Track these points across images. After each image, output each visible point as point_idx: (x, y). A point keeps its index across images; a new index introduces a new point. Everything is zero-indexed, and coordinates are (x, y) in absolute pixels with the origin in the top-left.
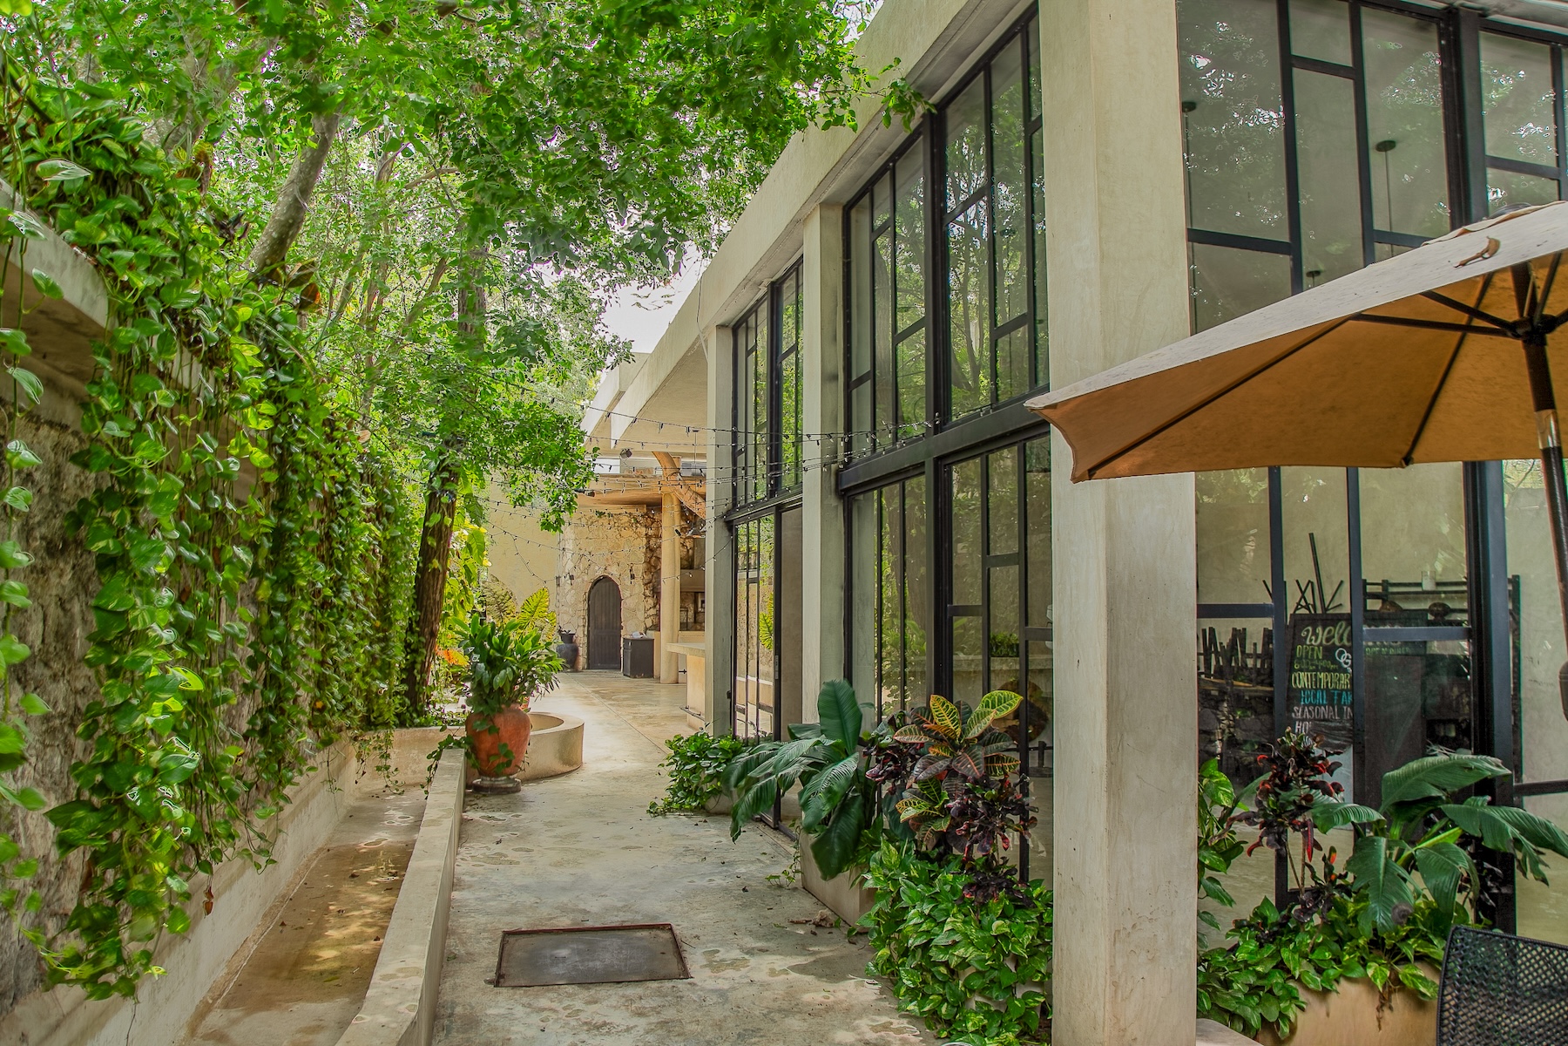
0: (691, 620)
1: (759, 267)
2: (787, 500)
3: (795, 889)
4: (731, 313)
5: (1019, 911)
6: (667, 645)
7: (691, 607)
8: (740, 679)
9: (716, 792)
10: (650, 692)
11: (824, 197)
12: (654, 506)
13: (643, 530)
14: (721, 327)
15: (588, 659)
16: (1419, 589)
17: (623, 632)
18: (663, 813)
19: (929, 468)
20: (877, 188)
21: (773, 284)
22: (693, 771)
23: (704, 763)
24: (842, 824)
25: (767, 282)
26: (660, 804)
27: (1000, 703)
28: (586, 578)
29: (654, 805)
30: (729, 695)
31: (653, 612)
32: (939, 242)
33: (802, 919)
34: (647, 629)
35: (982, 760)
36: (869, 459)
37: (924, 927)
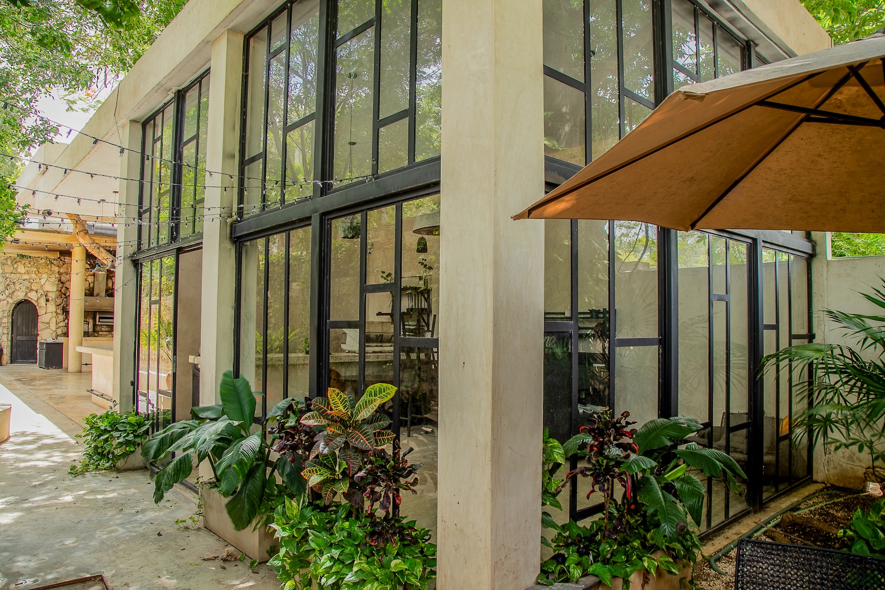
0: (91, 330)
1: (170, 76)
2: (187, 245)
3: (199, 529)
4: (143, 112)
5: (407, 549)
6: (74, 347)
7: (91, 322)
8: (143, 372)
9: (125, 455)
10: (61, 379)
11: (231, 25)
12: (66, 253)
13: (56, 269)
14: (134, 121)
15: (11, 356)
16: (563, 316)
17: (39, 338)
18: (82, 473)
19: (315, 220)
20: (274, 23)
21: (179, 91)
22: (106, 440)
23: (116, 434)
24: (249, 486)
25: (174, 89)
26: (79, 467)
27: (380, 392)
28: (11, 301)
29: (73, 468)
30: (133, 383)
31: (63, 324)
32: (330, 59)
33: (212, 556)
34: (58, 336)
35: (372, 436)
36: (259, 215)
37: (334, 569)
